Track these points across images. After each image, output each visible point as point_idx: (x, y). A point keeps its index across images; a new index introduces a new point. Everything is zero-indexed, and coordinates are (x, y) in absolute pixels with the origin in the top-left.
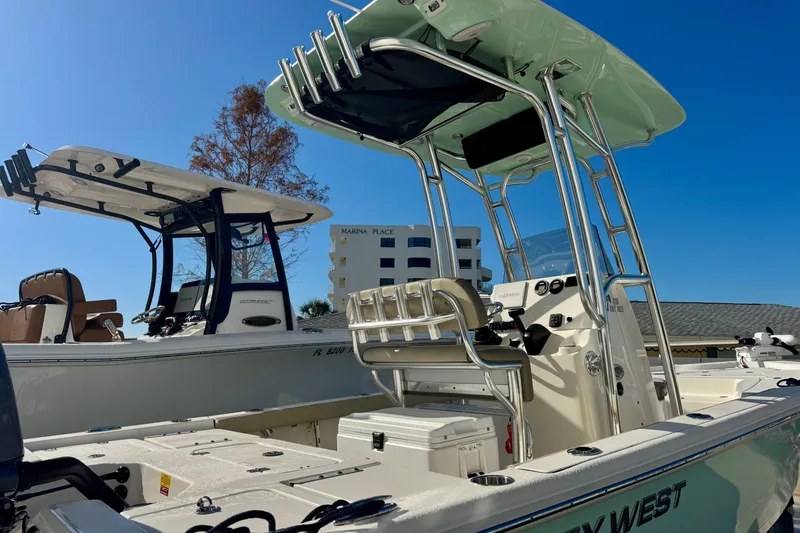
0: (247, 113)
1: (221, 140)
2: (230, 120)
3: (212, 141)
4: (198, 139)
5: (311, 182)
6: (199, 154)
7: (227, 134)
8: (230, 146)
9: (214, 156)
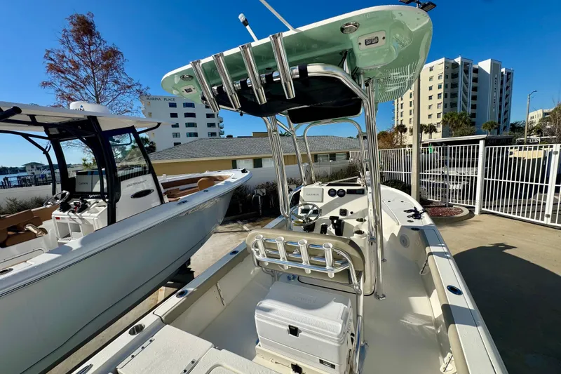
0: (83, 35)
1: (67, 53)
2: (71, 39)
3: (61, 54)
4: (49, 51)
5: (138, 84)
6: (53, 62)
7: (71, 50)
8: (76, 59)
9: (65, 65)
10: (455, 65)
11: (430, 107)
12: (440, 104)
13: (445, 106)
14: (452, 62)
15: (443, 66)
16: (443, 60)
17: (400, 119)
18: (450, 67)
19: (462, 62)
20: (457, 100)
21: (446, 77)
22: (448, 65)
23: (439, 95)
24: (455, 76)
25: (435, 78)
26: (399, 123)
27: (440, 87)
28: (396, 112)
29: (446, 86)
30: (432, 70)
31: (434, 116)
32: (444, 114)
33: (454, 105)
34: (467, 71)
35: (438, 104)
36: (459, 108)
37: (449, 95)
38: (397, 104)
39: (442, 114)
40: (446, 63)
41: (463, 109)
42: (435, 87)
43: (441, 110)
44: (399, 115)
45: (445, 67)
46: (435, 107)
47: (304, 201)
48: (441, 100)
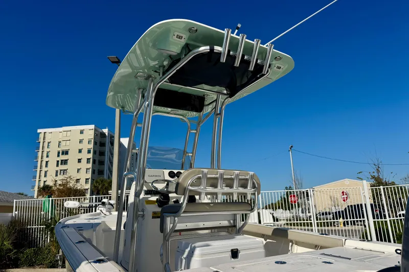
10: (103, 135)
11: (78, 170)
12: (89, 169)
13: (93, 172)
14: (100, 131)
15: (92, 132)
16: (93, 127)
17: (43, 179)
18: (99, 135)
19: (108, 134)
20: (104, 167)
21: (95, 143)
22: (97, 133)
23: (88, 159)
24: (102, 145)
25: (85, 142)
26: (42, 185)
27: (89, 152)
28: (38, 170)
29: (95, 152)
30: (83, 133)
31: (83, 181)
32: (93, 180)
33: (101, 172)
34: (112, 144)
35: (87, 169)
36: (105, 177)
37: (97, 162)
38: (41, 161)
39: (90, 180)
40: (95, 130)
41: (109, 178)
42: (85, 151)
43: (89, 176)
44: (43, 174)
45: (95, 133)
46: (83, 171)
47: (146, 182)
48: (90, 165)
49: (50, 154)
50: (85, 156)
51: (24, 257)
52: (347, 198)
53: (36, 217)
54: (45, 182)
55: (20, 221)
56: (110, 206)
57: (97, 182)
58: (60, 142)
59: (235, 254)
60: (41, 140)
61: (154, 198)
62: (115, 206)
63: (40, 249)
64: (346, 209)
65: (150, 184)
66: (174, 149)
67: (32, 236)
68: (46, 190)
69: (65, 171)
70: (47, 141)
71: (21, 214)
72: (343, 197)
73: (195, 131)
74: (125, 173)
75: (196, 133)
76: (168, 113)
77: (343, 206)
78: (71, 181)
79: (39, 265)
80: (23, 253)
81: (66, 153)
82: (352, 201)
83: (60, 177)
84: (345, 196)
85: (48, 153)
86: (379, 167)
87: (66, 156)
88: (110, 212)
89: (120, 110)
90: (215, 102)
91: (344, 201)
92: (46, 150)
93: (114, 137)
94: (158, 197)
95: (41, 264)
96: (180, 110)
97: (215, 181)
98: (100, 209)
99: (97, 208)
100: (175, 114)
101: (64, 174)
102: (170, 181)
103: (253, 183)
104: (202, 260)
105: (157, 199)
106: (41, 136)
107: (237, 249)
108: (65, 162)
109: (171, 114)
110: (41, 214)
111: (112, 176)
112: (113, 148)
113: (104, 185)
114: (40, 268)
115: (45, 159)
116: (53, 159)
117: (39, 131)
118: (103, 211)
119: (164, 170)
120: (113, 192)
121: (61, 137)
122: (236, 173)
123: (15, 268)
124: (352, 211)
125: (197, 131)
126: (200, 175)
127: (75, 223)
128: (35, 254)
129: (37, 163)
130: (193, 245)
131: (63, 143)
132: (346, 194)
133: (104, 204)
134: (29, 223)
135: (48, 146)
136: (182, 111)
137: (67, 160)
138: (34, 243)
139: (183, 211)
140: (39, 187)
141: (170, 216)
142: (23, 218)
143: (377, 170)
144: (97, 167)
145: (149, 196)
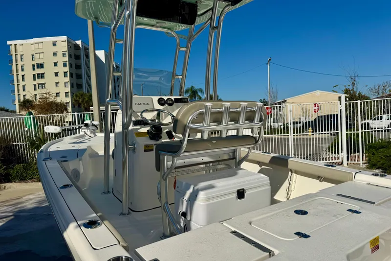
10: (77, 46)
11: (57, 84)
13: (72, 86)
14: (74, 42)
15: (65, 44)
16: (65, 38)
17: (22, 93)
18: (73, 47)
19: (82, 46)
20: (82, 81)
21: (70, 56)
22: (70, 45)
23: (65, 73)
24: (78, 57)
25: (60, 54)
26: (22, 99)
27: (65, 65)
28: (16, 84)
29: (71, 66)
30: (55, 45)
31: (62, 95)
32: (72, 94)
33: (80, 86)
34: (87, 56)
35: (65, 83)
36: (85, 90)
37: (74, 76)
38: (17, 75)
39: (70, 93)
40: (68, 42)
41: (88, 91)
42: (60, 64)
43: (68, 89)
44: (21, 88)
45: (68, 45)
46: (62, 85)
47: (134, 111)
48: (68, 79)
49: (25, 67)
50: (62, 69)
51: (14, 173)
52: (318, 109)
53: (19, 133)
54: (24, 96)
55: (5, 138)
56: (94, 128)
57: (76, 96)
58: (33, 55)
59: (241, 194)
60: (13, 53)
61: (145, 130)
62: (98, 127)
63: (29, 164)
64: (315, 119)
65: (139, 114)
66: (161, 71)
67: (19, 151)
68: (26, 104)
69: (43, 85)
70: (19, 54)
71: (4, 131)
72: (315, 108)
73: (185, 49)
74: (108, 99)
75: (186, 52)
76: (153, 26)
77: (313, 117)
78: (51, 98)
79: (30, 179)
80: (12, 168)
81: (41, 66)
82: (323, 112)
83: (39, 91)
84: (317, 108)
85: (22, 66)
86: (354, 80)
87: (42, 69)
88: (94, 133)
89: (92, 21)
90: (211, 10)
91: (315, 112)
92: (20, 63)
93: (88, 49)
94: (148, 128)
95: (33, 178)
96: (166, 22)
97: (219, 116)
98: (84, 130)
99: (81, 130)
100: (161, 27)
101: (42, 88)
102: (162, 111)
103: (261, 116)
104: (207, 205)
105: (148, 130)
106: (12, 48)
107: (243, 189)
108: (41, 76)
109: (157, 27)
110: (24, 130)
111: (91, 89)
112: (89, 61)
113: (84, 99)
114: (32, 182)
115: (21, 73)
116: (29, 73)
117: (9, 43)
118: (87, 133)
119: (152, 97)
120: (95, 108)
121: (33, 49)
122: (243, 106)
123: (8, 182)
124: (322, 121)
125: (187, 49)
126: (203, 110)
127: (59, 149)
128: (25, 170)
129: (13, 77)
130: (196, 188)
131: (37, 56)
132: (318, 106)
133: (87, 125)
134: (14, 139)
135: (21, 59)
136: (169, 23)
137: (43, 74)
138: (23, 159)
139: (183, 151)
140: (19, 102)
141: (167, 155)
142: (7, 135)
143: (353, 83)
144: (75, 81)
145: (138, 127)
